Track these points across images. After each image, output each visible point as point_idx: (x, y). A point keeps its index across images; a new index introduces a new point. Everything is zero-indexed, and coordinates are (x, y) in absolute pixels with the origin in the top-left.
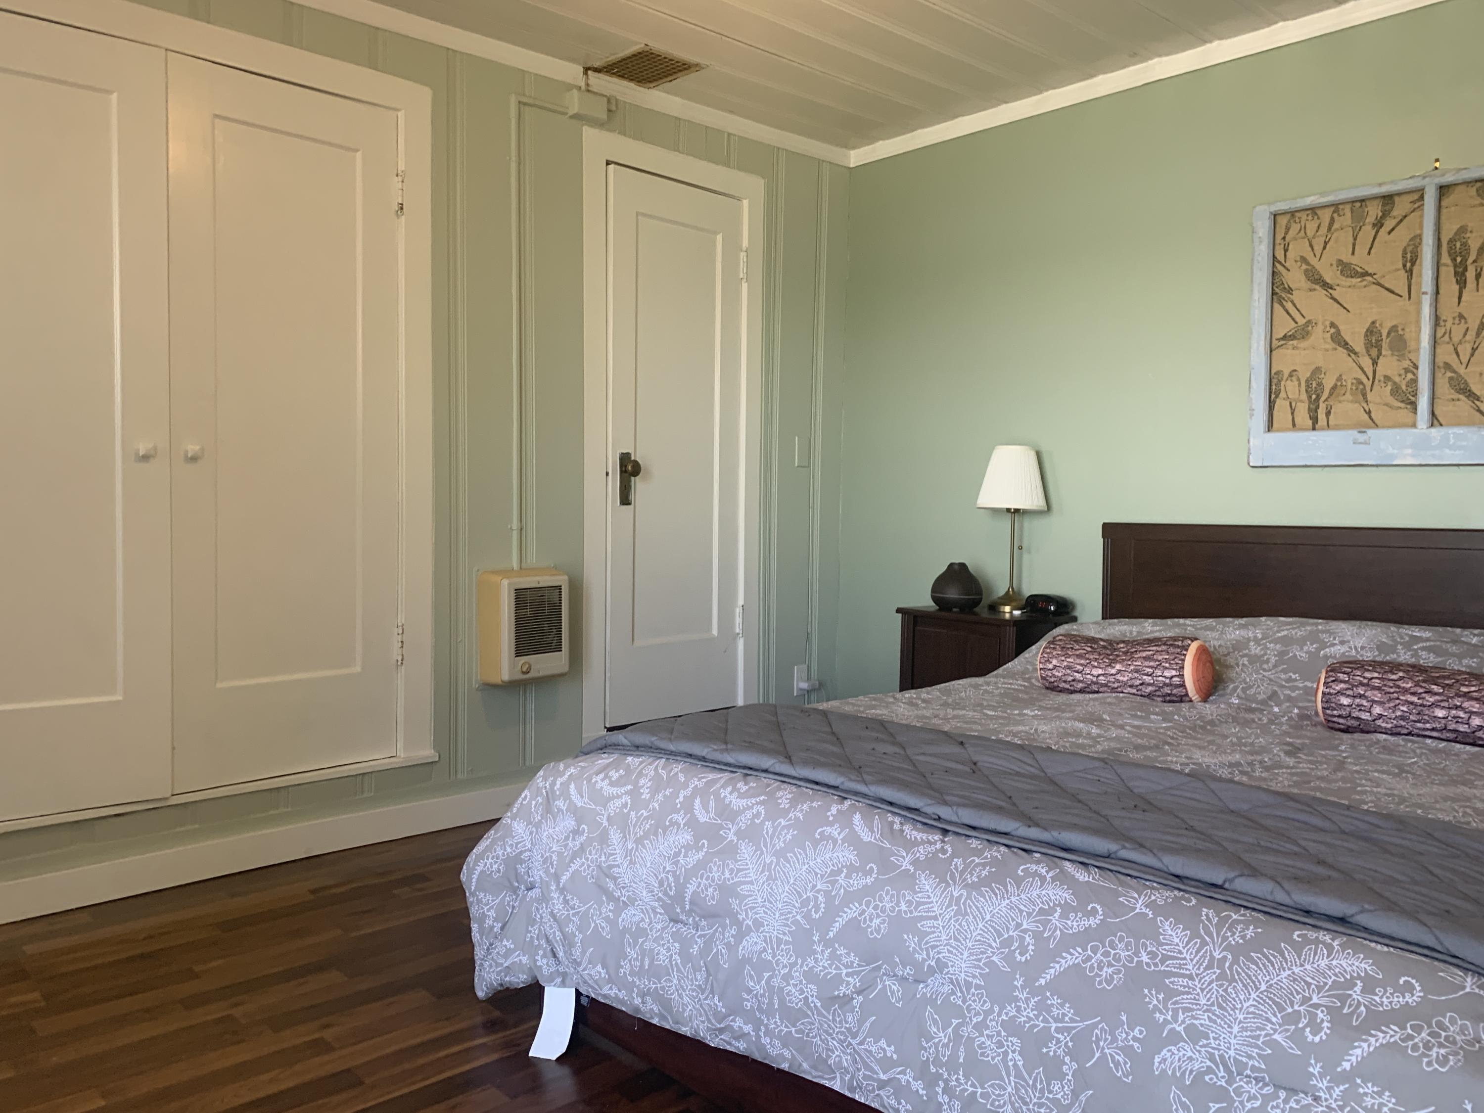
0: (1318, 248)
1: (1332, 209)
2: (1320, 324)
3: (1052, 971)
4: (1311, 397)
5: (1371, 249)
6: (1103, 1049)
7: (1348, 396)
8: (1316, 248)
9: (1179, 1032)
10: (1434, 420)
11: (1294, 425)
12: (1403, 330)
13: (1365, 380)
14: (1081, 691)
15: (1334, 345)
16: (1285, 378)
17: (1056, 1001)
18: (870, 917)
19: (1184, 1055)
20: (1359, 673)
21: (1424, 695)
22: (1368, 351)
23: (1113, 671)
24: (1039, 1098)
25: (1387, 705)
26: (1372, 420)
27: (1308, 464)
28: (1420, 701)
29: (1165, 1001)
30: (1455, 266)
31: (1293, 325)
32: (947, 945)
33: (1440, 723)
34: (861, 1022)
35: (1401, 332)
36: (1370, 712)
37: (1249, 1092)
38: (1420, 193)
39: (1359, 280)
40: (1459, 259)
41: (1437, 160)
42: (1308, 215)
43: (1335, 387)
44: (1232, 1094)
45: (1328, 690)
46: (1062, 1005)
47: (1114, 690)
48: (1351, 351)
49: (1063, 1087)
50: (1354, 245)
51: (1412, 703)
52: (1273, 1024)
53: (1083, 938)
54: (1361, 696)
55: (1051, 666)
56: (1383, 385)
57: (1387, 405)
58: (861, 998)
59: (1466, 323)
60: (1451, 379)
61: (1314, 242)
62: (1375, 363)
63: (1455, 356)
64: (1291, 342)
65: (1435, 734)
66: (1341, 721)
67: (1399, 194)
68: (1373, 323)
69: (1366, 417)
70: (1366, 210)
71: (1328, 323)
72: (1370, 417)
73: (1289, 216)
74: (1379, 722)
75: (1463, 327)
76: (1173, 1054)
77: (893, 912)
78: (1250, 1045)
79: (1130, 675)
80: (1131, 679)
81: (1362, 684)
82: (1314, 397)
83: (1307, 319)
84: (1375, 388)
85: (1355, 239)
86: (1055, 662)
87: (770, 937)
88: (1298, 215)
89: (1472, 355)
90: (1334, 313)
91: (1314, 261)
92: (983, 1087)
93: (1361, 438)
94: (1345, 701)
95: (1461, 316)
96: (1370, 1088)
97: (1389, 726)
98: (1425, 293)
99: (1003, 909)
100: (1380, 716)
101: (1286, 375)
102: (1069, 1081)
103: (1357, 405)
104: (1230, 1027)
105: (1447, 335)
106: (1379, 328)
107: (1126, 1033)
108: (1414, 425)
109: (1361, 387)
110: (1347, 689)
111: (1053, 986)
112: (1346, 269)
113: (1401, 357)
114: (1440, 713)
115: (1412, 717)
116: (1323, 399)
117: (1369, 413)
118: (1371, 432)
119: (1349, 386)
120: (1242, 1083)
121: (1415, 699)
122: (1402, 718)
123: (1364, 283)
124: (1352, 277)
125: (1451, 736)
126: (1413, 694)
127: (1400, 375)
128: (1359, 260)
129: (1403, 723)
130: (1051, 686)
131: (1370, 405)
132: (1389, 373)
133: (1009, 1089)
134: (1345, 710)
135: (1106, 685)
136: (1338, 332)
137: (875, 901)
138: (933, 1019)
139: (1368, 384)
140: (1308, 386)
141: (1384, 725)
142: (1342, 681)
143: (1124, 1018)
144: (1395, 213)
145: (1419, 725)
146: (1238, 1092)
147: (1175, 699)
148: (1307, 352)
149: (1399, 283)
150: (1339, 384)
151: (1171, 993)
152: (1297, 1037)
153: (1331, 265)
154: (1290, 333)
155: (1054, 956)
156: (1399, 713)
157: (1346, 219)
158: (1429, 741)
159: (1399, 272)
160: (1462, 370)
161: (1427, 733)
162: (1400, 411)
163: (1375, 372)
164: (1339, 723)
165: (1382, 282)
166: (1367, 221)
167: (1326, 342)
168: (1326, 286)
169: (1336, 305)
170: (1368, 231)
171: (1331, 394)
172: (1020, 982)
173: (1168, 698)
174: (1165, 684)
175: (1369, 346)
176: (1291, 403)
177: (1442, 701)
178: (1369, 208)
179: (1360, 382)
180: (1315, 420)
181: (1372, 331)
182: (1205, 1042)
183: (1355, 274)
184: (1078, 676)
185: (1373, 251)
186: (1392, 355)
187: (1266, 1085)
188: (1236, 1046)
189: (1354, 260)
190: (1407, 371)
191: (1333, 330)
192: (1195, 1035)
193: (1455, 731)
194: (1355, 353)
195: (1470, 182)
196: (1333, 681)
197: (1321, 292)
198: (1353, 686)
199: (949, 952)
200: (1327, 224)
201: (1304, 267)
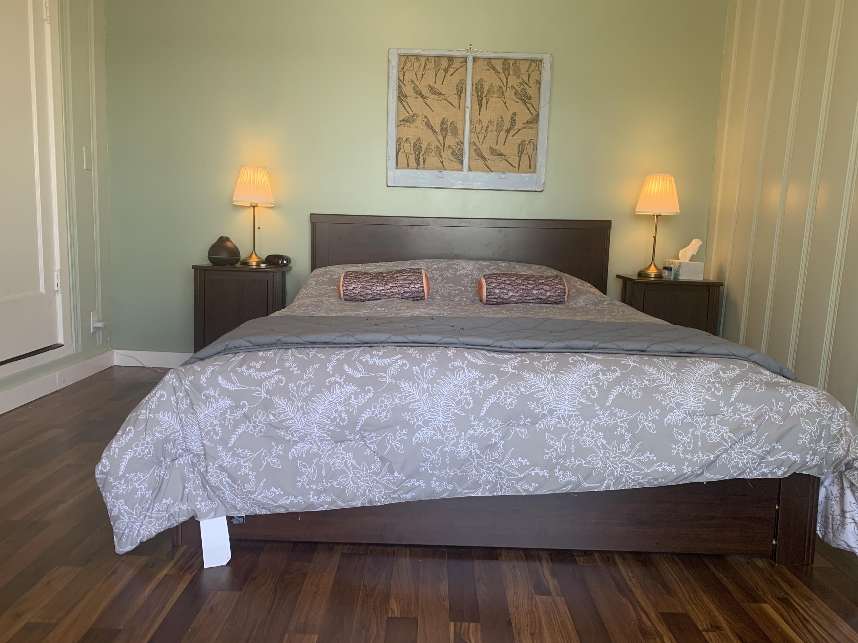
0: (419, 77)
1: (426, 58)
2: (420, 116)
3: (611, 398)
4: (416, 153)
5: (443, 82)
6: (643, 423)
7: (433, 154)
8: (418, 76)
9: (673, 407)
10: (470, 170)
11: (408, 166)
12: (456, 124)
13: (440, 147)
14: (370, 299)
15: (427, 128)
16: (403, 142)
17: (618, 410)
18: (504, 399)
19: (676, 415)
20: (499, 279)
21: (527, 285)
22: (441, 133)
23: (389, 287)
24: (615, 454)
25: (514, 291)
26: (443, 166)
27: (416, 186)
28: (526, 288)
29: (664, 396)
30: (478, 97)
31: (407, 115)
32: (554, 401)
33: (535, 296)
34: (504, 454)
35: (455, 125)
36: (507, 295)
37: (701, 421)
38: (465, 59)
39: (438, 96)
40: (479, 94)
41: (471, 45)
42: (414, 59)
43: (427, 149)
44: (695, 424)
45: (489, 287)
46: (621, 411)
47: (389, 297)
48: (434, 131)
49: (626, 446)
50: (436, 78)
51: (524, 289)
52: (703, 393)
53: (617, 381)
54: (503, 288)
55: (351, 288)
56: (448, 150)
57: (450, 159)
58: (503, 442)
59: (482, 124)
60: (475, 149)
61: (417, 73)
62: (444, 139)
63: (477, 139)
64: (406, 124)
65: (533, 301)
66: (495, 300)
67: (456, 57)
68: (444, 119)
69: (441, 164)
70: (441, 62)
71: (423, 116)
72: (443, 165)
73: (406, 57)
74: (511, 299)
75: (480, 126)
76: (672, 416)
77: (518, 393)
78: (699, 403)
79: (398, 288)
80: (399, 290)
81: (502, 283)
82: (417, 152)
83: (414, 113)
84: (445, 150)
85: (436, 76)
86: (353, 286)
87: (438, 427)
88: (410, 57)
89: (484, 139)
90: (426, 111)
91: (417, 83)
92: (585, 460)
93: (440, 175)
94: (497, 291)
95: (480, 121)
96: (741, 405)
97: (515, 300)
98: (467, 108)
99: (576, 378)
100: (512, 296)
101: (404, 140)
102: (628, 442)
103: (437, 159)
104: (690, 399)
105: (474, 129)
106: (446, 122)
107: (652, 413)
108: (462, 170)
109: (439, 150)
110: (497, 286)
111: (614, 404)
112: (432, 90)
113: (455, 137)
114: (535, 292)
115: (524, 295)
116: (421, 154)
117: (442, 163)
118: (444, 172)
119: (433, 148)
120: (697, 419)
121: (524, 287)
122: (521, 296)
123: (440, 98)
124: (435, 94)
125: (538, 301)
126: (523, 285)
127: (455, 146)
128: (437, 86)
129: (521, 298)
130: (351, 299)
131: (443, 159)
132: (450, 144)
133: (601, 455)
134: (497, 295)
135: (385, 295)
136: (428, 121)
137: (504, 391)
138: (551, 438)
139: (442, 148)
140: (414, 147)
141: (513, 300)
142: (494, 283)
143: (650, 408)
144: (453, 66)
145: (528, 298)
146: (697, 422)
147: (419, 298)
148: (414, 129)
149: (455, 101)
150: (429, 147)
151: (664, 393)
152: (713, 395)
153: (425, 87)
154: (405, 119)
155: (609, 391)
156: (519, 294)
157: (431, 65)
158: (531, 304)
159: (455, 96)
160: (480, 146)
161: (529, 301)
162: (455, 163)
163: (444, 143)
164: (493, 301)
165: (448, 99)
166: (441, 67)
167: (423, 126)
168: (423, 97)
169: (428, 107)
170: (441, 73)
171: (425, 152)
172: (598, 407)
173: (416, 298)
174: (416, 292)
175: (442, 130)
176: (406, 155)
177: (535, 287)
178: (443, 62)
179: (438, 147)
180: (418, 164)
181: (443, 123)
182: (683, 407)
183: (436, 93)
184: (369, 292)
185: (444, 83)
186: (452, 136)
187: (705, 416)
188: (694, 405)
189: (436, 86)
190: (458, 144)
191: (426, 120)
192: (679, 405)
193: (541, 299)
194: (436, 133)
195: (485, 58)
196: (490, 283)
197: (420, 100)
198: (499, 284)
199: (556, 404)
200: (423, 66)
201: (413, 85)
